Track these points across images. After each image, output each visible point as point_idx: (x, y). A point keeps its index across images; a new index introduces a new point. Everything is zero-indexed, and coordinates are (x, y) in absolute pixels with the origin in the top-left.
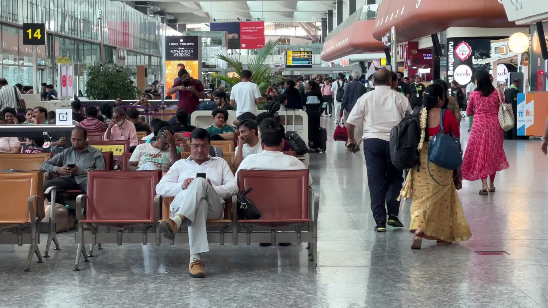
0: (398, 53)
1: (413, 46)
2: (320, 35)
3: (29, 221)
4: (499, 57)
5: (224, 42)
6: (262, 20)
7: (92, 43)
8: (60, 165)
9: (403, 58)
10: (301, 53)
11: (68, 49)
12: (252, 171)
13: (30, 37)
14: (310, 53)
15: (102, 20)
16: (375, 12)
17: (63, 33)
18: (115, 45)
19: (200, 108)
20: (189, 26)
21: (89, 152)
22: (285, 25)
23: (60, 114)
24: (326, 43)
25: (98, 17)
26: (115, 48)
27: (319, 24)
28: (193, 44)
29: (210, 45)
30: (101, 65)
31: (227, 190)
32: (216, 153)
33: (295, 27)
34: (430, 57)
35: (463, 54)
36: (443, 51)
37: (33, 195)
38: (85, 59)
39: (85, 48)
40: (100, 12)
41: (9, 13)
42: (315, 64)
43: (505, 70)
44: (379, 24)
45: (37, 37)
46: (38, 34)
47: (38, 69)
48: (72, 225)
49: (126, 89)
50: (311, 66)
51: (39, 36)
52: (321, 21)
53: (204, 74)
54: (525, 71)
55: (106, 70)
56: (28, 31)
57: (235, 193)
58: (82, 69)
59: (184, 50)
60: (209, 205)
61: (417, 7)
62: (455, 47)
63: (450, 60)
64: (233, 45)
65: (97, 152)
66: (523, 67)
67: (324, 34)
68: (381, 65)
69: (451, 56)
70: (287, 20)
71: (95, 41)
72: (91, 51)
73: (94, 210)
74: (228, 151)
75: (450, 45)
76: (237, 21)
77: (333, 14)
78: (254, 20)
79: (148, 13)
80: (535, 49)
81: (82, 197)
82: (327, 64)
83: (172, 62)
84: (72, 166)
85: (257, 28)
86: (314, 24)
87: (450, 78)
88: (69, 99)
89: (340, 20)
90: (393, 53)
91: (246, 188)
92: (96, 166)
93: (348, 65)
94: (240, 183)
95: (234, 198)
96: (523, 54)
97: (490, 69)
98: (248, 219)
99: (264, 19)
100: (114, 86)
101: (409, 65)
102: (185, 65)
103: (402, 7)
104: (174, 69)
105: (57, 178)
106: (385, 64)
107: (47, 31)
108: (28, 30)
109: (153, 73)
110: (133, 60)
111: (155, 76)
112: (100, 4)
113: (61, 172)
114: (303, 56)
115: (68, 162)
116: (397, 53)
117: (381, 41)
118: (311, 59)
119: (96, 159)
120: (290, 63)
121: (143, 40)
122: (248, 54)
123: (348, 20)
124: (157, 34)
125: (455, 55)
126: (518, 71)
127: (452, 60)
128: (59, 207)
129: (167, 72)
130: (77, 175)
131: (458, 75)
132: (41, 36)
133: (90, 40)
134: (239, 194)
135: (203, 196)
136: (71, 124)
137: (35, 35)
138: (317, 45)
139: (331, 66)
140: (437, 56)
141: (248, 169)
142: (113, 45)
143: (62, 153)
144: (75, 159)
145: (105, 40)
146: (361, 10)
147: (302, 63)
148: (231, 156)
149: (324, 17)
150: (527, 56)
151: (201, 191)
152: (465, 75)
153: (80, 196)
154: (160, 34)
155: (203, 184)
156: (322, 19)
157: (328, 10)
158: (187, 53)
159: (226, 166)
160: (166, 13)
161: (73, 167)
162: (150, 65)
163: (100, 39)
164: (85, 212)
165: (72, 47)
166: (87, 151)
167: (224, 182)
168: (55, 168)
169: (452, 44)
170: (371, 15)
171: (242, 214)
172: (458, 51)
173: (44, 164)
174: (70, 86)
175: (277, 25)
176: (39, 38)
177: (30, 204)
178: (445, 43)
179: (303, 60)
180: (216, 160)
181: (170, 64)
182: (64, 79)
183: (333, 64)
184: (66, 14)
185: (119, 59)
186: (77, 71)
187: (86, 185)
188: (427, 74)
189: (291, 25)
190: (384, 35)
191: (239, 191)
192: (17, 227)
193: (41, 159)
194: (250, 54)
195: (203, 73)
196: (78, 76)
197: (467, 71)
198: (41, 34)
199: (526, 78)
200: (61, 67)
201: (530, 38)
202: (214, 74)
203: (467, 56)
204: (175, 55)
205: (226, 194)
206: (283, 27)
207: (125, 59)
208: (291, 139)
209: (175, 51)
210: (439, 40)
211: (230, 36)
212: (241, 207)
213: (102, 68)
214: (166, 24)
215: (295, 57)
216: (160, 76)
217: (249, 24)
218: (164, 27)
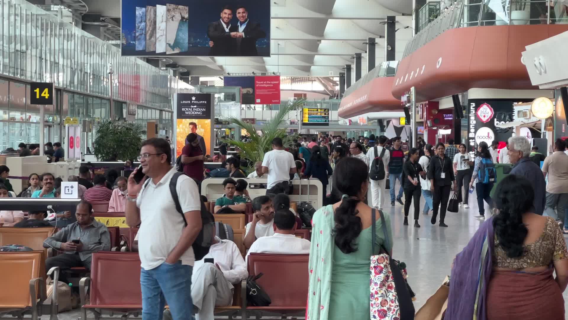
0: (418, 112)
1: (433, 105)
2: (338, 90)
3: (30, 305)
4: (522, 122)
5: (238, 97)
6: (278, 74)
7: (101, 98)
8: (64, 240)
9: (422, 118)
10: (317, 111)
11: (77, 103)
12: (262, 254)
13: (38, 97)
14: (326, 110)
15: (113, 75)
16: (394, 69)
17: (72, 89)
18: (126, 100)
19: (211, 175)
20: (202, 79)
21: (94, 227)
22: (301, 79)
23: (65, 187)
24: (344, 99)
25: (108, 71)
26: (125, 103)
27: (337, 79)
28: (205, 102)
29: (223, 100)
30: (110, 123)
31: (236, 275)
32: (227, 230)
33: (312, 81)
34: (451, 117)
35: (484, 116)
36: (464, 112)
37: (34, 277)
38: (94, 113)
39: (94, 102)
40: (110, 66)
41: (17, 69)
42: (331, 121)
43: (528, 133)
44: (399, 82)
45: (45, 97)
46: (46, 94)
47: (45, 126)
48: (74, 304)
49: (136, 148)
50: (327, 125)
51: (47, 96)
52: (339, 76)
53: (217, 131)
54: (549, 137)
55: (115, 127)
56: (35, 91)
57: (244, 278)
58: (90, 125)
59: (196, 108)
60: (217, 290)
61: (438, 67)
62: (477, 108)
63: (471, 122)
64: (248, 100)
65: (103, 227)
66: (547, 133)
67: (342, 90)
68: (400, 124)
69: (472, 118)
70: (304, 75)
71: (105, 96)
72: (100, 105)
73: (97, 294)
74: (239, 228)
75: (471, 106)
76: (252, 75)
77: (352, 69)
78: (269, 75)
79: (160, 66)
80: (559, 115)
81: (86, 280)
82: (344, 121)
83: (184, 120)
84: (77, 242)
85: (272, 82)
86: (332, 78)
87: (471, 141)
88: (76, 161)
89: (358, 76)
90: (412, 113)
91: (256, 273)
92: (102, 241)
93: (366, 123)
94: (250, 268)
95: (244, 284)
96: (547, 120)
97: (513, 132)
98: (257, 305)
99: (280, 73)
100: (123, 144)
101: (429, 125)
102: (197, 124)
103: (422, 67)
104: (186, 127)
105: (60, 255)
106: (404, 124)
107: (55, 86)
108: (36, 89)
109: (164, 129)
110: (144, 114)
111: (166, 131)
112: (111, 55)
113: (65, 248)
114: (320, 114)
115: (73, 238)
116: (416, 112)
117: (400, 99)
118: (328, 117)
119: (102, 234)
120: (306, 121)
121: (153, 94)
122: (263, 109)
123: (366, 76)
124: (169, 86)
125: (477, 117)
126: (542, 137)
127: (473, 122)
128: (63, 285)
129: (178, 130)
130: (82, 251)
131: (479, 137)
132: (48, 95)
133: (100, 95)
134: (249, 280)
135: (212, 282)
136: (77, 197)
137: (43, 95)
138: (335, 100)
139: (348, 124)
140: (458, 117)
141: (258, 252)
142: (123, 100)
143: (67, 228)
144: (79, 235)
145: (115, 95)
146: (380, 67)
147: (318, 121)
148: (241, 233)
149: (343, 72)
150: (551, 121)
151: (209, 277)
152: (487, 137)
153: (83, 279)
154: (172, 87)
155: (212, 270)
156: (340, 74)
157: (346, 65)
158: (199, 111)
159: (235, 250)
160: (179, 66)
161: (79, 243)
162: (161, 119)
163: (110, 94)
164: (89, 290)
165: (82, 101)
166: (93, 226)
167: (233, 267)
168: (59, 244)
169: (474, 106)
170: (390, 71)
171: (252, 301)
172: (479, 113)
173: (48, 240)
174: (78, 147)
175: (293, 79)
176: (47, 97)
177: (32, 287)
178: (466, 104)
179: (319, 118)
180: (225, 242)
181: (181, 122)
182: (72, 140)
183: (350, 121)
184: (76, 69)
185: (129, 114)
186: (86, 128)
187: (90, 262)
188: (448, 135)
189: (309, 80)
190: (403, 94)
191: (249, 277)
192: (17, 311)
193: (45, 234)
194: (265, 109)
195: (215, 130)
196: (87, 133)
197: (488, 133)
198: (48, 94)
199: (550, 143)
200: (68, 128)
201: (554, 103)
202: (227, 131)
203: (489, 118)
204: (186, 113)
205: (235, 279)
206: (300, 81)
207: (135, 115)
208: (304, 211)
209: (187, 109)
210: (461, 101)
211: (245, 91)
212: (251, 293)
213: (112, 126)
214: (179, 77)
215: (311, 114)
216: (171, 131)
217: (265, 78)
218: (177, 80)
